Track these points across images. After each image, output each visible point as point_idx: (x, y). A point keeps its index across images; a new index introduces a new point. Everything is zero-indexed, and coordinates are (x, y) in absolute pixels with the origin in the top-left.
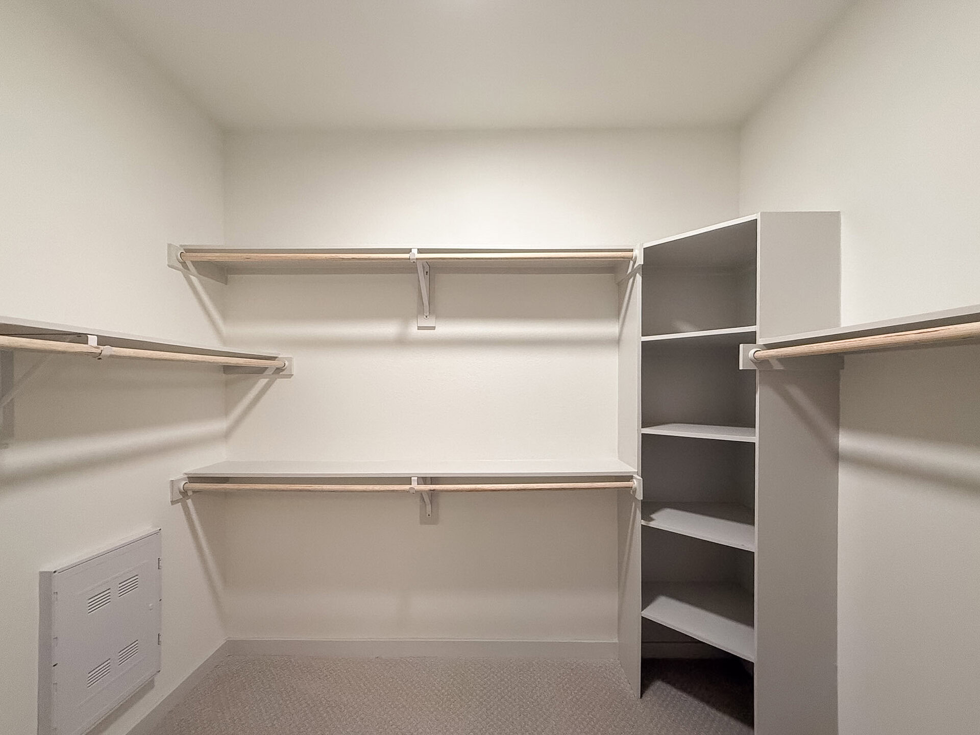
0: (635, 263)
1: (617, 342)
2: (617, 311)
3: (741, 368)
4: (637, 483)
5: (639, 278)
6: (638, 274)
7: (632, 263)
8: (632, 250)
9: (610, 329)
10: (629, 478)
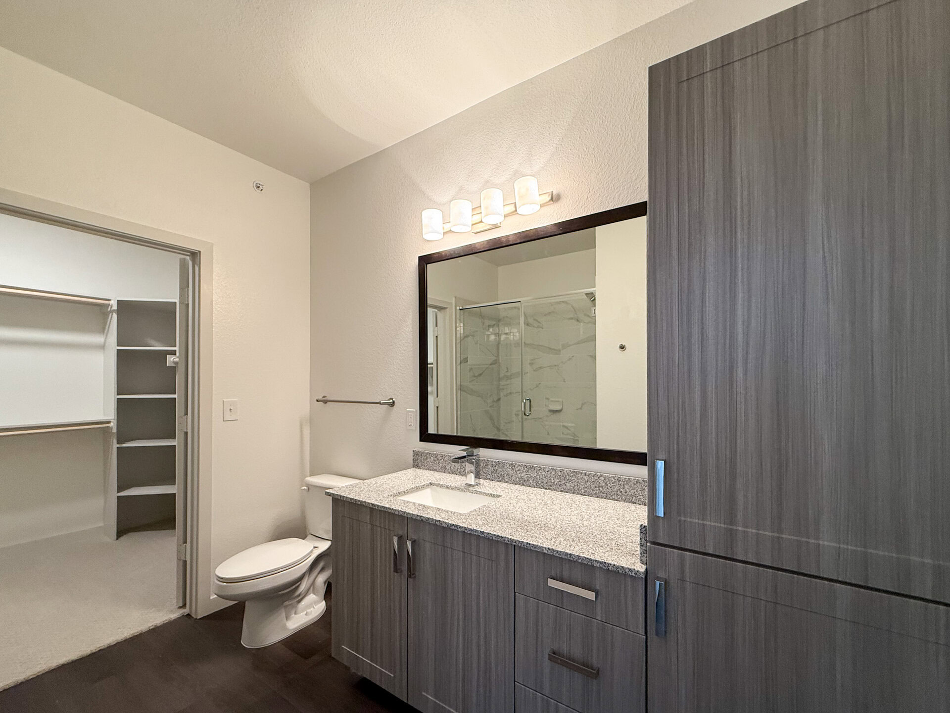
0: (112, 307)
1: (102, 347)
2: (102, 329)
3: (167, 365)
4: (113, 425)
5: (115, 316)
6: (114, 313)
7: (110, 307)
8: (109, 300)
9: (98, 339)
10: (109, 422)
